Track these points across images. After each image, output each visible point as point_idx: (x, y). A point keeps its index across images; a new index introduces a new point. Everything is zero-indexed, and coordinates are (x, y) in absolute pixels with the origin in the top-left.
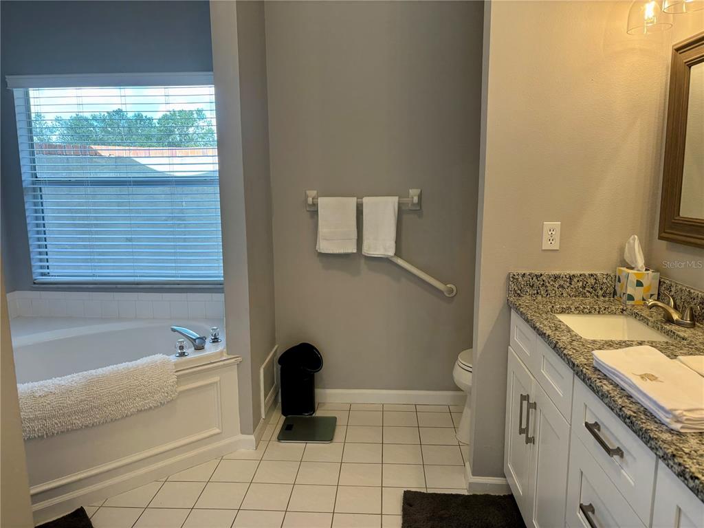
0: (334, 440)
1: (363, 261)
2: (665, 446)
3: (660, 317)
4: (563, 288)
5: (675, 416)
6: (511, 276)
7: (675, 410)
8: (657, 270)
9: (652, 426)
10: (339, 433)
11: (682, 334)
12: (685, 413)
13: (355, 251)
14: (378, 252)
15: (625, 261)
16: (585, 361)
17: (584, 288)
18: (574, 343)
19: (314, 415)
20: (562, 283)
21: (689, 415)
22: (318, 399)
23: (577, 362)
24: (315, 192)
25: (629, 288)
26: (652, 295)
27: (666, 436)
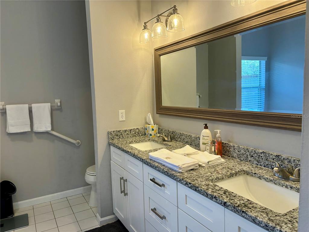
0: (29, 225)
1: (34, 135)
2: (179, 177)
3: (161, 140)
4: (128, 134)
5: (179, 167)
6: (109, 132)
7: (179, 166)
8: (157, 125)
9: (174, 172)
10: (31, 220)
11: (169, 144)
12: (182, 166)
13: (30, 130)
14: (43, 129)
15: (147, 122)
16: (146, 158)
17: (135, 133)
18: (140, 153)
19: (14, 216)
20: (127, 133)
21: (183, 166)
22: (15, 208)
23: (144, 159)
24: (4, 102)
25: (150, 131)
26: (157, 133)
27: (178, 174)
